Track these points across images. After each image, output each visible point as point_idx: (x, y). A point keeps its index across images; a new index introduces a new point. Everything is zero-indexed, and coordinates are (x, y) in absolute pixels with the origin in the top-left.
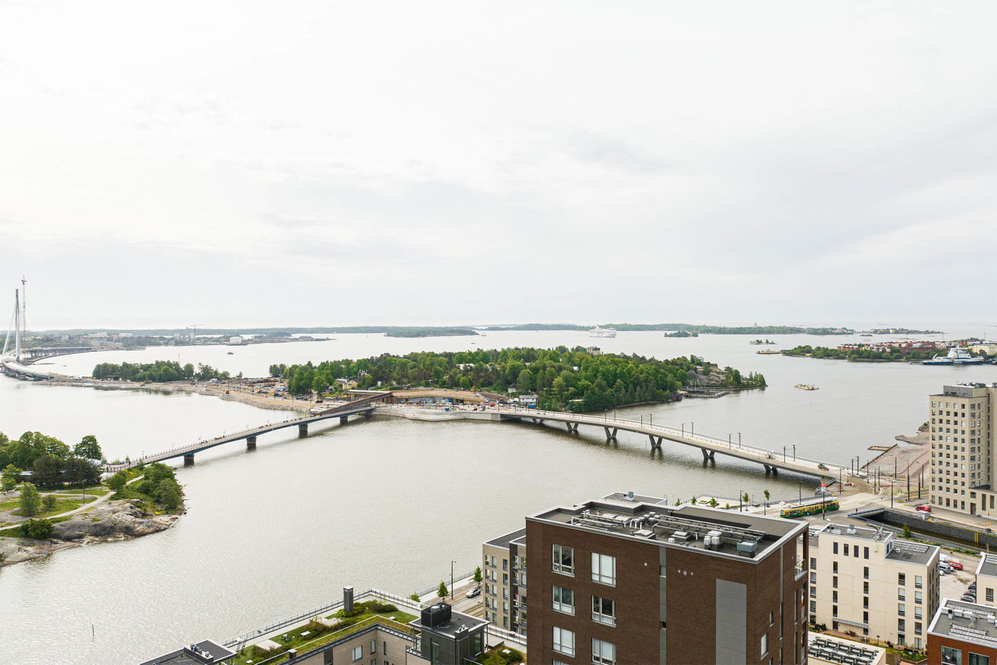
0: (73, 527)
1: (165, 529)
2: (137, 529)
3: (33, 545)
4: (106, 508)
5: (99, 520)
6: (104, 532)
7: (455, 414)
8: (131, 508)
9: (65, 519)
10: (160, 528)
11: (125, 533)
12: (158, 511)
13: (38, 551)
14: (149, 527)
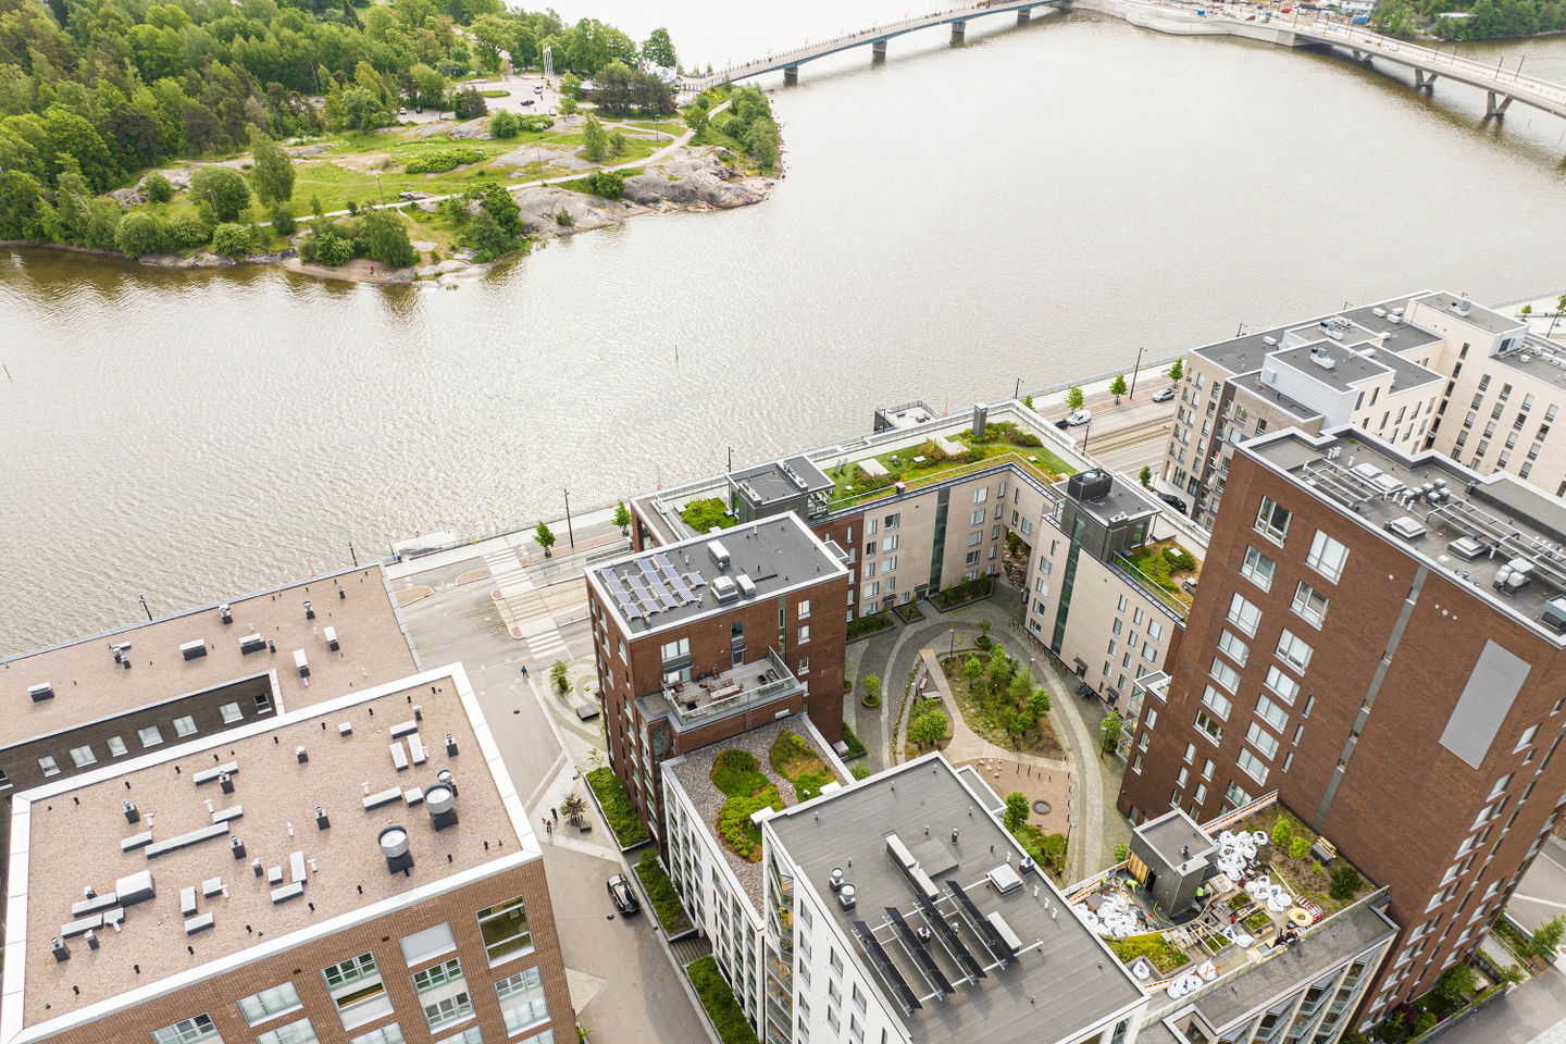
0: (647, 185)
1: (758, 202)
2: (723, 199)
3: (602, 206)
4: (682, 159)
5: (676, 180)
6: (686, 198)
7: (1213, 23)
8: (716, 163)
9: (638, 172)
10: (751, 199)
11: (710, 202)
12: (749, 168)
13: (609, 216)
14: (738, 196)
